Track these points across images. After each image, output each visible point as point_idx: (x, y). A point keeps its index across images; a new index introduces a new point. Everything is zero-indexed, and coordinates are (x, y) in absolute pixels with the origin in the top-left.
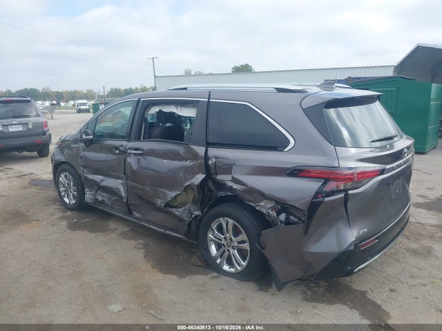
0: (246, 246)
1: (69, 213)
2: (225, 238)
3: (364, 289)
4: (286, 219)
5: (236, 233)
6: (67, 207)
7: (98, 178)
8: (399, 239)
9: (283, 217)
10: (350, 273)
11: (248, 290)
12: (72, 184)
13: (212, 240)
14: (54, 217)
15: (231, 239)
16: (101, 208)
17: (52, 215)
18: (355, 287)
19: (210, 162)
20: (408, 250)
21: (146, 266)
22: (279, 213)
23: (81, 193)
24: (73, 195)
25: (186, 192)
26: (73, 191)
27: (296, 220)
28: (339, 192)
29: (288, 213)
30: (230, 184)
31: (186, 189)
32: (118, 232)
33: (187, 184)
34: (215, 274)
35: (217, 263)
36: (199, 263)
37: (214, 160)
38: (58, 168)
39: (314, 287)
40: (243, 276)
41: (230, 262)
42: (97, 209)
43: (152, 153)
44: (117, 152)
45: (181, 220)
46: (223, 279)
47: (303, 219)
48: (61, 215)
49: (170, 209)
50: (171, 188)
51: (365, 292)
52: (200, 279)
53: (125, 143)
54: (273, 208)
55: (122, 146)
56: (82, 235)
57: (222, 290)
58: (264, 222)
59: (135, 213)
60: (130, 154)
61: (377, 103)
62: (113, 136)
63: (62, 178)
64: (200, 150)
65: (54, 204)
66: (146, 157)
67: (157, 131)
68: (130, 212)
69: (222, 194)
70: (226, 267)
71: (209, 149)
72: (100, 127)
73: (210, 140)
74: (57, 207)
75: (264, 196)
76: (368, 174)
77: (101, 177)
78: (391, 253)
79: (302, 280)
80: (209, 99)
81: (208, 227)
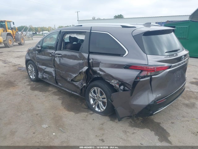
0: (105, 100)
1: (32, 83)
2: (97, 96)
3: (159, 122)
4: (123, 88)
5: (102, 94)
6: (32, 80)
7: (43, 67)
9: (122, 87)
10: (152, 115)
11: (106, 119)
12: (33, 69)
13: (91, 97)
14: (26, 84)
15: (99, 97)
16: (45, 81)
17: (25, 83)
18: (155, 121)
19: (90, 61)
21: (62, 108)
22: (120, 86)
23: (37, 75)
24: (34, 75)
25: (81, 75)
27: (128, 89)
28: (148, 76)
29: (125, 86)
30: (99, 72)
31: (80, 73)
32: (52, 92)
33: (80, 71)
34: (92, 112)
35: (93, 107)
36: (85, 107)
37: (92, 60)
38: (28, 62)
39: (136, 120)
40: (104, 113)
41: (98, 107)
43: (65, 56)
44: (51, 55)
45: (78, 88)
46: (95, 115)
47: (131, 89)
48: (28, 83)
49: (74, 83)
50: (74, 73)
52: (84, 114)
53: (53, 51)
54: (117, 83)
55: (53, 53)
56: (36, 92)
57: (94, 119)
58: (114, 90)
59: (59, 83)
60: (56, 56)
61: (173, 33)
62: (51, 48)
63: (29, 67)
64: (86, 55)
65: (27, 79)
66: (63, 58)
68: (57, 83)
69: (96, 76)
70: (97, 109)
71: (90, 55)
72: (44, 44)
73: (91, 51)
74: (28, 80)
75: (113, 78)
76: (163, 68)
77: (45, 67)
79: (130, 117)
80: (91, 30)
81: (89, 91)
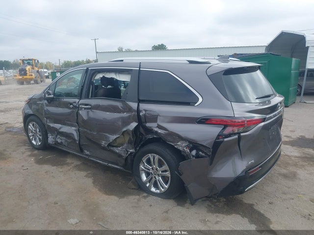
0: (168, 174)
1: (36, 152)
2: (152, 168)
3: (251, 203)
4: (196, 154)
5: (161, 164)
6: (34, 147)
7: (57, 126)
8: (275, 167)
9: (194, 152)
10: (242, 192)
11: (170, 204)
12: (38, 130)
13: (143, 170)
14: (25, 155)
15: (157, 169)
16: (60, 148)
17: (23, 153)
18: (246, 201)
19: (141, 114)
20: (280, 174)
21: (95, 190)
22: (191, 150)
23: (45, 137)
24: (39, 139)
25: (124, 136)
26: (39, 136)
27: (204, 154)
28: (235, 134)
29: (198, 150)
30: (156, 129)
31: (123, 133)
32: (73, 165)
33: (125, 129)
34: (145, 194)
35: (146, 186)
36: (133, 187)
37: (144, 112)
38: (27, 118)
39: (216, 202)
40: (166, 195)
41: (156, 186)
42: (57, 148)
43: (97, 107)
44: (71, 106)
45: (120, 156)
46: (151, 198)
47: (209, 154)
48: (29, 153)
49: (112, 148)
50: (113, 133)
51: (252, 205)
52: (133, 199)
53: (77, 100)
54: (187, 147)
55: (75, 102)
56: (47, 167)
57: (151, 206)
58: (181, 156)
59: (86, 151)
60: (82, 108)
61: (258, 72)
62: (69, 95)
63: (30, 127)
64: (134, 105)
65: (25, 145)
66: (93, 110)
67: (101, 92)
68: (82, 151)
69: (150, 136)
70: (153, 189)
71: (140, 104)
72: (58, 89)
73: (141, 98)
74: (27, 147)
75: (181, 138)
76: (254, 122)
77: (60, 125)
78: (269, 177)
79: (208, 198)
80: (140, 68)
81: (140, 161)
